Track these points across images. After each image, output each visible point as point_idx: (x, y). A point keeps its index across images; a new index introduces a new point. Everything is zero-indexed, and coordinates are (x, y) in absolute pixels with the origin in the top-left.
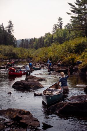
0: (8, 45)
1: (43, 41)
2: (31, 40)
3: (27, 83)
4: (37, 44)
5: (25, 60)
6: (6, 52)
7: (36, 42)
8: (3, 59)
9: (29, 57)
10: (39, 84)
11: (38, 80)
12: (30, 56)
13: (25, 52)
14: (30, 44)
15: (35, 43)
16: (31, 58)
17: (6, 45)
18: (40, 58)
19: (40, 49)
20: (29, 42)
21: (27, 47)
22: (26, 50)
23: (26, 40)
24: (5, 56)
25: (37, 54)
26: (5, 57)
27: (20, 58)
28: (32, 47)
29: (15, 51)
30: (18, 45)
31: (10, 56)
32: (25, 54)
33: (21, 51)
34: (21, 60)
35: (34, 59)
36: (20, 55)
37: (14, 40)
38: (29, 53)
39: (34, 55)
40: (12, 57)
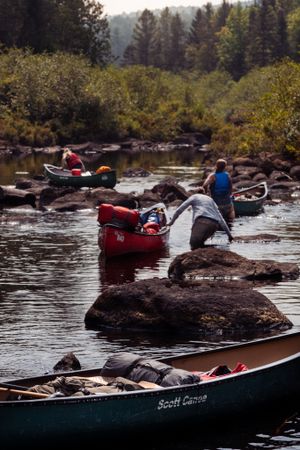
0: (51, 51)
1: (283, 24)
2: (202, 16)
3: (178, 295)
4: (243, 43)
5: (163, 147)
6: (42, 98)
7: (237, 30)
8: (24, 142)
9: (187, 128)
10: (262, 301)
11: (250, 278)
12: (197, 123)
13: (163, 92)
14: (195, 39)
15: (226, 32)
16: (206, 136)
17: (37, 51)
18: (260, 136)
20: (188, 28)
21: (175, 61)
22: (167, 79)
24: (32, 119)
25: (242, 109)
26: (32, 131)
27: (133, 134)
28: (209, 64)
29: (96, 86)
30: (114, 50)
31: (66, 119)
32: (163, 107)
33: (136, 86)
34: (136, 146)
35: (226, 140)
37: (92, 19)
38: (188, 100)
39: (219, 111)
40: (80, 126)
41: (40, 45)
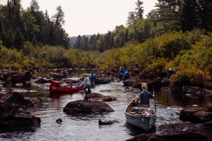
0: (55, 45)
1: (113, 39)
2: (93, 37)
3: (86, 104)
4: (103, 44)
5: (83, 69)
6: (53, 57)
7: (101, 41)
8: (49, 68)
9: (89, 64)
10: (107, 105)
11: (104, 100)
12: (91, 63)
13: (83, 56)
14: (91, 43)
15: (99, 41)
16: (94, 66)
17: (52, 45)
18: (107, 66)
19: (107, 53)
20: (89, 40)
21: (86, 48)
22: (85, 53)
23: (85, 38)
24: (51, 62)
25: (103, 60)
26: (51, 65)
27: (75, 66)
28: (94, 49)
29: (66, 54)
30: (71, 45)
31: (59, 62)
32: (83, 59)
33: (76, 54)
34: (76, 69)
35: (99, 67)
36: (74, 62)
37: (66, 37)
38: (89, 58)
39: (97, 61)
40: (62, 64)
41: (53, 44)
